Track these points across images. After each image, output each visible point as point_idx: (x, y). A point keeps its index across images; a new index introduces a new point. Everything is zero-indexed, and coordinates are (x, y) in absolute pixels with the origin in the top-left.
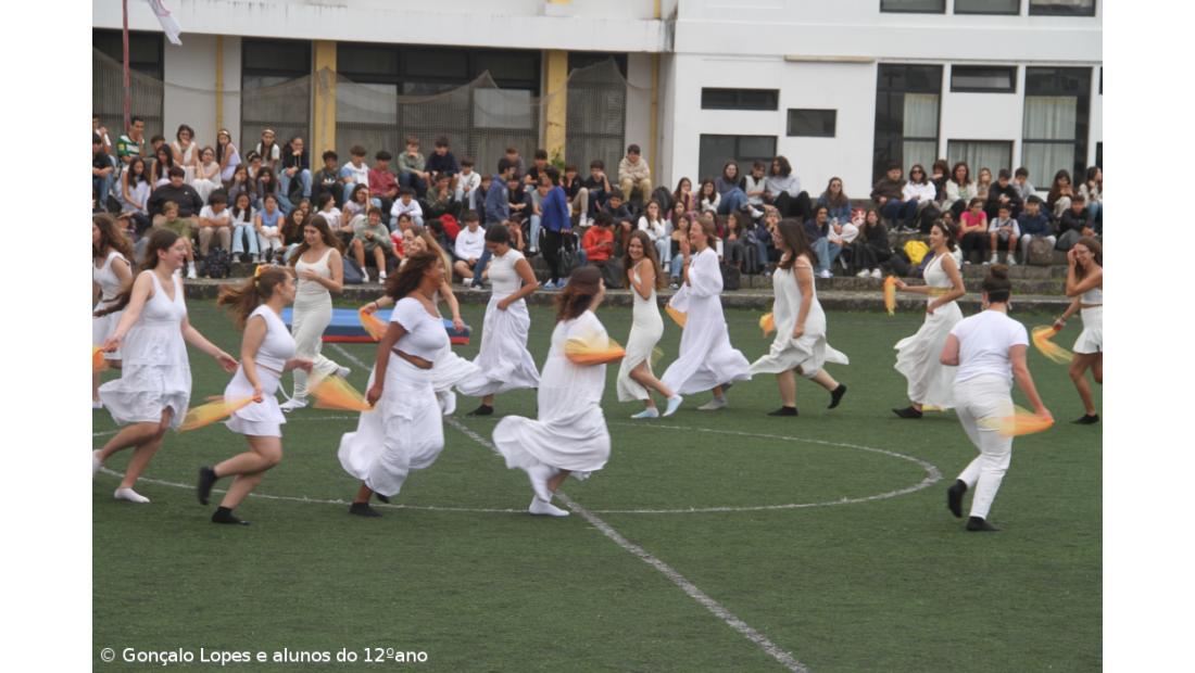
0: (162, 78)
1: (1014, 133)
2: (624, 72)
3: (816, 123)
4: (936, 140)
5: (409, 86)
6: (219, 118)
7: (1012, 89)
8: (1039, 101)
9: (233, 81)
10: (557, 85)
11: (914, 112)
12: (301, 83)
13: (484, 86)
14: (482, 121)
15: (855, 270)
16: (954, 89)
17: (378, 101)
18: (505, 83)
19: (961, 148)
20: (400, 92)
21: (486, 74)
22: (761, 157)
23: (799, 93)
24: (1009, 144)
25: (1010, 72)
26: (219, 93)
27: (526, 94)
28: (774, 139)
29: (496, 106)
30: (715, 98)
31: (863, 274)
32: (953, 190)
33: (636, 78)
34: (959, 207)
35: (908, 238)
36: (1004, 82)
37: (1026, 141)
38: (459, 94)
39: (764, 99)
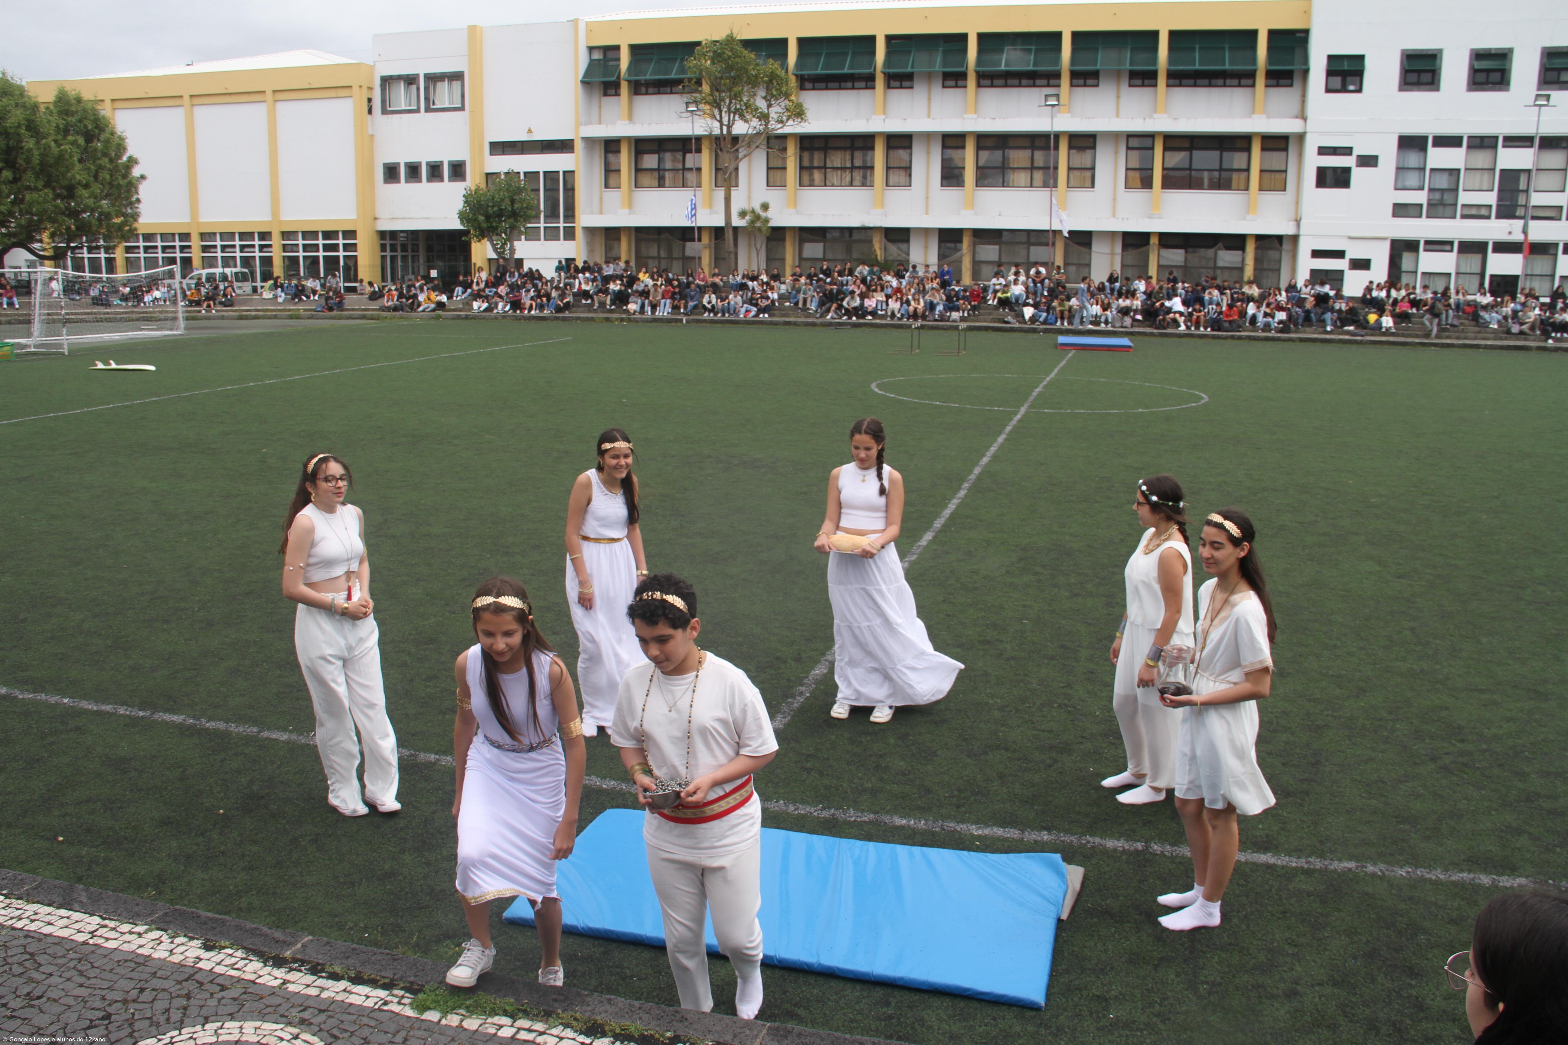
0: (1090, 248)
1: (1452, 270)
2: (1281, 244)
3: (1362, 264)
4: (1416, 272)
5: (1190, 250)
6: (1112, 265)
7: (1451, 251)
8: (1462, 256)
9: (1118, 249)
10: (1250, 247)
11: (1407, 261)
12: (1144, 249)
13: (1221, 249)
14: (1220, 264)
15: (1343, 325)
16: (1425, 250)
17: (1176, 256)
18: (1228, 248)
19: (1428, 276)
20: (1186, 252)
21: (1220, 244)
22: (1336, 278)
23: (1355, 252)
24: (1449, 275)
25: (1451, 243)
26: (1113, 254)
27: (1240, 252)
28: (1342, 272)
29: (1226, 258)
30: (1317, 254)
31: (1346, 328)
32: (1394, 293)
33: (1286, 246)
34: (1396, 301)
35: (1371, 313)
36: (1448, 248)
37: (1457, 274)
38: (1210, 252)
39: (1340, 254)
